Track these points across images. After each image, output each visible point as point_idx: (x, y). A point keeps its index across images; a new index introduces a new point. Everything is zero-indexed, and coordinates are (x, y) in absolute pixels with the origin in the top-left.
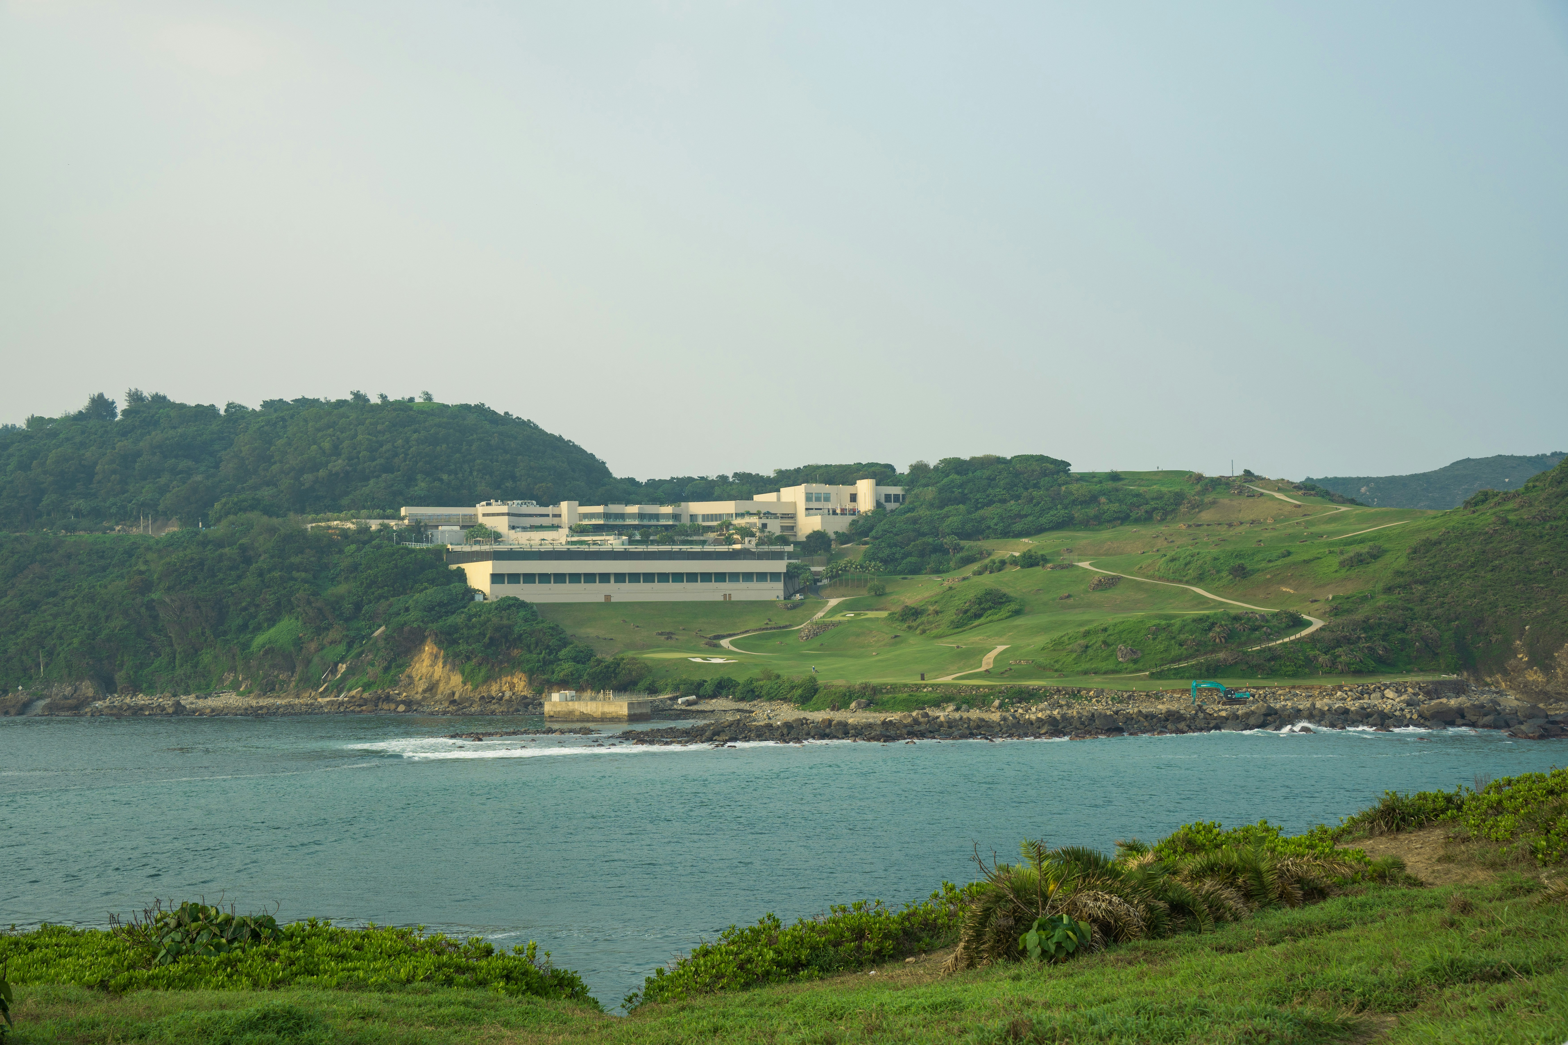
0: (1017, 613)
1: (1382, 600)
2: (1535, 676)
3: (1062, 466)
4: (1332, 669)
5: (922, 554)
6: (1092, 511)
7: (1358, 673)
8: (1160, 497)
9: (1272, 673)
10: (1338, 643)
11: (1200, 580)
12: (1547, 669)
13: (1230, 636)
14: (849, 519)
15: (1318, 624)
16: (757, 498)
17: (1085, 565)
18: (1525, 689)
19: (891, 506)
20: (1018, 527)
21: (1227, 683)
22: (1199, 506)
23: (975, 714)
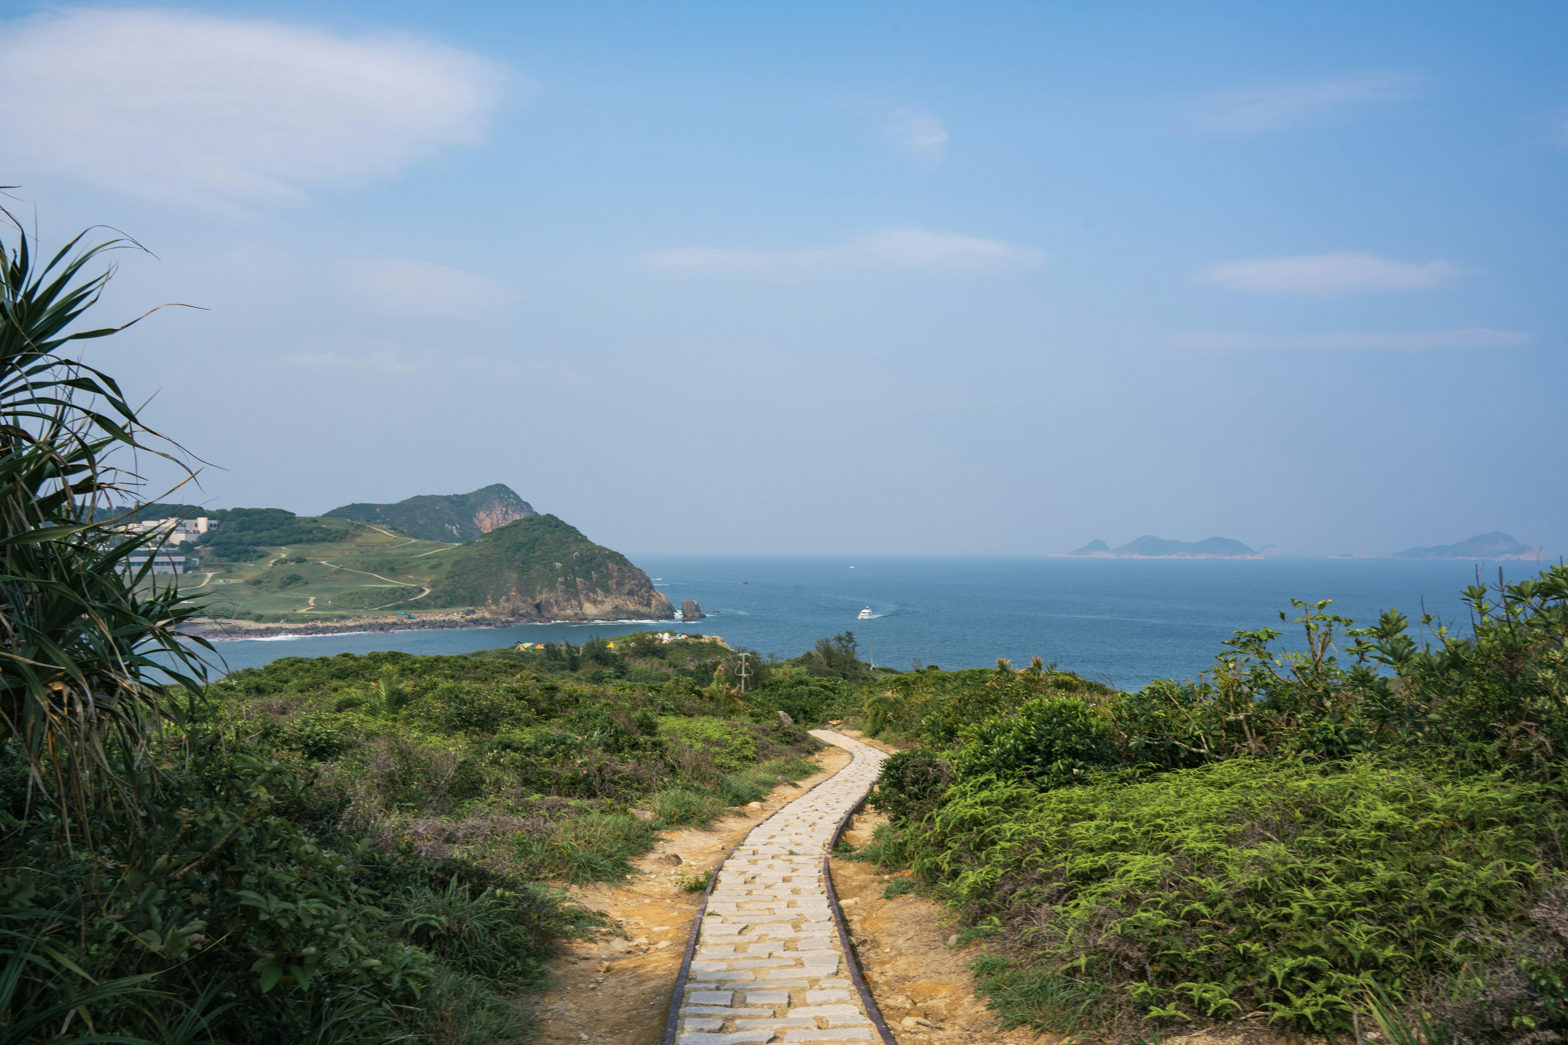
0: (306, 583)
1: (446, 582)
2: (494, 607)
3: (292, 515)
4: (435, 607)
5: (239, 553)
6: (311, 536)
7: (443, 607)
8: (338, 531)
9: (418, 608)
10: (437, 597)
11: (375, 571)
12: (497, 605)
13: (402, 596)
14: (197, 535)
15: (427, 591)
16: (144, 523)
17: (324, 563)
18: (491, 612)
19: (213, 529)
20: (278, 542)
21: (408, 612)
22: (355, 536)
23: (328, 624)
